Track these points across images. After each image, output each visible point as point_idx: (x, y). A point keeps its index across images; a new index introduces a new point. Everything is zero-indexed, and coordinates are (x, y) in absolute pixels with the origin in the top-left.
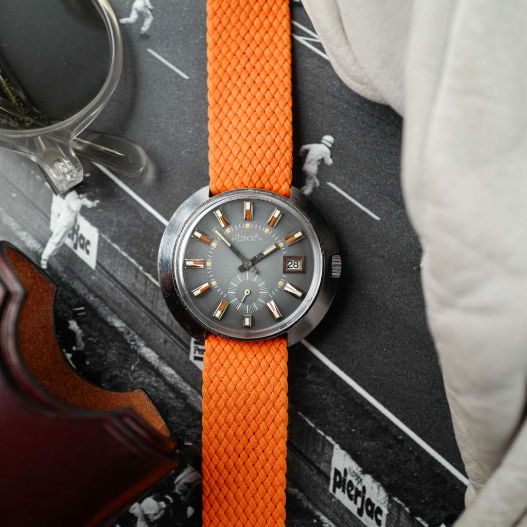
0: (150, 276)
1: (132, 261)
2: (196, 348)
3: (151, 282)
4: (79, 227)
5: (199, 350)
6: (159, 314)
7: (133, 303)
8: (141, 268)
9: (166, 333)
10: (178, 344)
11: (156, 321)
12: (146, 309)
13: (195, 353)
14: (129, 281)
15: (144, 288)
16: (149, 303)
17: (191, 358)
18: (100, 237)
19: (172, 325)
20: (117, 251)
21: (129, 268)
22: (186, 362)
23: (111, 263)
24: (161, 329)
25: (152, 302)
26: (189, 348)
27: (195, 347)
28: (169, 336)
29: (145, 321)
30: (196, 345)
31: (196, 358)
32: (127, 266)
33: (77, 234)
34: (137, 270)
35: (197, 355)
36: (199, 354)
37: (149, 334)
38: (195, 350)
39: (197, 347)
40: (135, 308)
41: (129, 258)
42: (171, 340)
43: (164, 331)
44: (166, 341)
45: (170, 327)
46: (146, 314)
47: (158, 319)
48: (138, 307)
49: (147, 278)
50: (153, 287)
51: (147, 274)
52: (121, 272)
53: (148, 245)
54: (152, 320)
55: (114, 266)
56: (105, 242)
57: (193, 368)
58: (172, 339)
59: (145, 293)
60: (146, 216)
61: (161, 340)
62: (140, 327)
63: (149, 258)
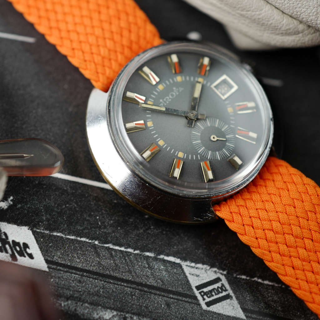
0: (111, 246)
1: (83, 239)
2: (202, 294)
3: (116, 251)
4: (5, 234)
5: (206, 294)
6: (144, 280)
7: (111, 283)
8: (96, 243)
9: (164, 296)
10: (182, 301)
11: (146, 289)
12: (127, 281)
13: (204, 299)
14: (93, 262)
15: (112, 262)
16: (127, 274)
17: (204, 307)
18: (34, 233)
19: (164, 284)
20: (62, 237)
21: (84, 249)
22: (201, 314)
23: (62, 254)
24: (155, 294)
25: (130, 272)
26: (195, 298)
27: (200, 293)
28: (167, 297)
29: (134, 295)
30: (200, 291)
31: (209, 304)
32: (81, 248)
33: (9, 243)
34: (94, 246)
35: (208, 300)
36: (209, 297)
37: (146, 307)
38: (202, 296)
39: (203, 292)
40: (116, 289)
41: (79, 239)
42: (172, 300)
43: (159, 295)
44: (168, 305)
45: (164, 287)
46: (130, 287)
47: (146, 286)
48: (118, 285)
49: (108, 249)
50: (121, 255)
51: (107, 245)
52: (79, 258)
53: (90, 215)
54: (141, 290)
55: (68, 255)
56: (43, 236)
57: (212, 316)
58: (172, 298)
59: (117, 265)
60: (71, 187)
61: (163, 306)
62: (133, 304)
63: (100, 228)
